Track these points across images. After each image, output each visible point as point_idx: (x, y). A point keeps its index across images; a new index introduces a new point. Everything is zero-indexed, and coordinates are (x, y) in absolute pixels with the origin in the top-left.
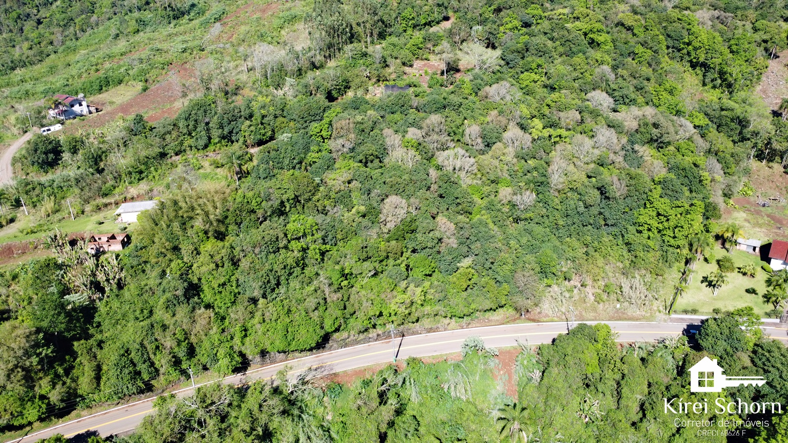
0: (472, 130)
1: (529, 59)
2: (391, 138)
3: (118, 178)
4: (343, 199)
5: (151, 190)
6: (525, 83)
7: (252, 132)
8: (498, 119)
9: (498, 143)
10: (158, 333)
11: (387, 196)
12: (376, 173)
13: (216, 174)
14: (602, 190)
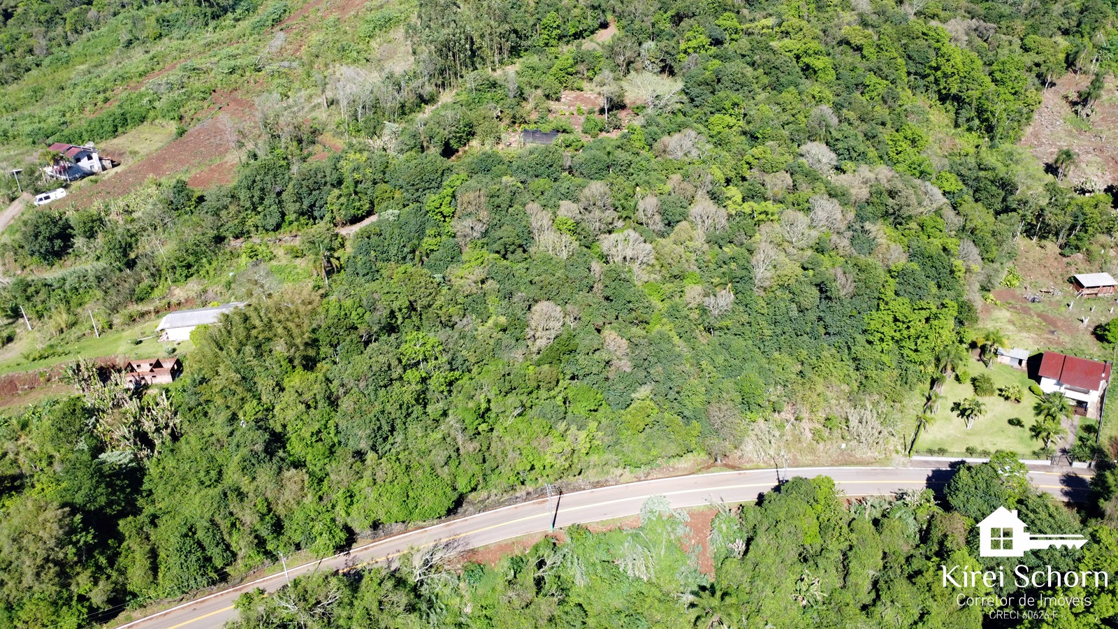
0: (647, 203)
1: (722, 94)
2: (538, 217)
3: (156, 275)
4: (474, 305)
5: (205, 291)
6: (717, 129)
7: (342, 205)
8: (682, 186)
9: (684, 223)
10: (234, 506)
11: (536, 301)
12: (519, 268)
13: (295, 267)
14: (822, 288)
